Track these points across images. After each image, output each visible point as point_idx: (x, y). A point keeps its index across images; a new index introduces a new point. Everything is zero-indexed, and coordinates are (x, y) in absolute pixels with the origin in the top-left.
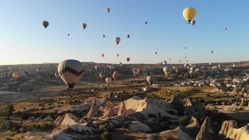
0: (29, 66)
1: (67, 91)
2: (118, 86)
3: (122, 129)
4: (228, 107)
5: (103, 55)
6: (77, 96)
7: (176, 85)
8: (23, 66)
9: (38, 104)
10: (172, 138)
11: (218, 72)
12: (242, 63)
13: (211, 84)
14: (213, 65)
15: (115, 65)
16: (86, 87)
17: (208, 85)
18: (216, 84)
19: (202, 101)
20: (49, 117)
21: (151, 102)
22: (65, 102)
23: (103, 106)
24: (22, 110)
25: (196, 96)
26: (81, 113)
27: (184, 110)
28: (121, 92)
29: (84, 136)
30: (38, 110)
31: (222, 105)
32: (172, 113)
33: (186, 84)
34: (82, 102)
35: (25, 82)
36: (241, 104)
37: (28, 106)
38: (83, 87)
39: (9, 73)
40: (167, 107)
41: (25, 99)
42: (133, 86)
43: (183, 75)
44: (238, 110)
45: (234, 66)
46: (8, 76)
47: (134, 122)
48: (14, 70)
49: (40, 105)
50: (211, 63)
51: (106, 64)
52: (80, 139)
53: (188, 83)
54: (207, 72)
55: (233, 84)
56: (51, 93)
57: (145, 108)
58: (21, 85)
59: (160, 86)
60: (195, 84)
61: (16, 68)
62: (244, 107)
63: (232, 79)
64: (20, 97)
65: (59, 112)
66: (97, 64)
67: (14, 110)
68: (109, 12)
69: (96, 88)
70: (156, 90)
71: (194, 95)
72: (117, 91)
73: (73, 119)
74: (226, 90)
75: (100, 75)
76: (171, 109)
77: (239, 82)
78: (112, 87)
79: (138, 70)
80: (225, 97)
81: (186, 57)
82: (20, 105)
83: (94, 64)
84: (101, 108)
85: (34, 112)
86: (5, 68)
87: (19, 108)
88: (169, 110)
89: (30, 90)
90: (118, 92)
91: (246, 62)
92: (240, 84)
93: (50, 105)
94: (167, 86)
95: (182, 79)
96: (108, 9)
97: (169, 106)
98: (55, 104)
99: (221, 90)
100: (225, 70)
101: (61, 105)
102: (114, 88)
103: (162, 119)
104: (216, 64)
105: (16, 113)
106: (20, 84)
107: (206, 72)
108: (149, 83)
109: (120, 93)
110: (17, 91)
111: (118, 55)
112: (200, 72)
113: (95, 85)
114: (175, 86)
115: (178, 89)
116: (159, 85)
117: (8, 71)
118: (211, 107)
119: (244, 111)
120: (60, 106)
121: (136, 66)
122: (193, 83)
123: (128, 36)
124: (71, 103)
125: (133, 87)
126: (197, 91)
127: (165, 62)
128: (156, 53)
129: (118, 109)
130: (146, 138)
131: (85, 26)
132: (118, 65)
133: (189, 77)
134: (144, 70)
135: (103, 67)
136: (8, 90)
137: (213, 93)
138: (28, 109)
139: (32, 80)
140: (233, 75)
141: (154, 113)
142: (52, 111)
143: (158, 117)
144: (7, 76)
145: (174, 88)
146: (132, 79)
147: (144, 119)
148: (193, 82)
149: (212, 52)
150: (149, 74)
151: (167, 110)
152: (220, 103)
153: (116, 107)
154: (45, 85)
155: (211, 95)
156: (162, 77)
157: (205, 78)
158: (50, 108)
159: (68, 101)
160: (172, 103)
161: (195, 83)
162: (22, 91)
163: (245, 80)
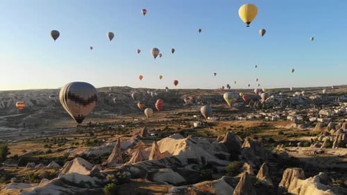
0: (39, 92)
1: (87, 127)
2: (160, 120)
3: (139, 180)
4: (304, 149)
5: (141, 78)
6: (99, 134)
7: (241, 118)
8: (30, 92)
9: (44, 144)
10: (208, 192)
11: (301, 101)
12: (336, 87)
13: (288, 118)
14: (295, 90)
15: (159, 90)
16: (114, 121)
17: (284, 118)
18: (295, 117)
19: (272, 141)
20: (54, 164)
21: (194, 143)
22: (81, 142)
23: (132, 148)
24: (20, 154)
25: (264, 134)
26: (100, 158)
27: (240, 154)
28: (162, 128)
29: (82, 190)
30: (42, 153)
31: (296, 146)
32: (221, 157)
33: (255, 117)
34: (104, 143)
35: (31, 114)
36: (323, 145)
37: (29, 148)
38: (110, 121)
39: (9, 102)
40: (217, 149)
41: (27, 138)
42: (181, 120)
43: (252, 104)
44: (317, 153)
45: (324, 91)
46: (8, 105)
47: (161, 170)
48: (17, 98)
49: (46, 146)
50: (293, 88)
51: (146, 90)
52: (73, 193)
53: (257, 116)
54: (286, 101)
55: (319, 117)
56: (65, 130)
57: (184, 150)
58: (24, 119)
59: (218, 120)
60: (266, 118)
61: (19, 95)
62: (326, 150)
63: (319, 110)
64: (21, 135)
65: (70, 156)
66: (133, 89)
67: (10, 153)
68: (144, 14)
69: (128, 123)
70: (211, 125)
71: (261, 132)
72: (157, 126)
73: (84, 166)
74: (307, 126)
75: (138, 105)
76: (222, 152)
77: (327, 114)
78: (151, 121)
79: (191, 98)
80: (304, 135)
81: (257, 80)
82: (18, 146)
83: (129, 89)
84: (129, 150)
85: (36, 156)
86: (5, 95)
87: (16, 150)
88: (218, 153)
89: (36, 126)
90: (156, 129)
91: (342, 87)
92: (329, 117)
93: (60, 146)
94: (228, 120)
95: (250, 110)
96: (144, 10)
97: (220, 147)
98: (67, 144)
99: (299, 126)
100: (311, 98)
101: (74, 146)
102: (153, 123)
103: (207, 166)
104: (299, 90)
105: (12, 158)
106: (24, 117)
107: (284, 100)
108: (204, 115)
109: (160, 130)
110: (18, 127)
111: (161, 77)
112: (275, 100)
113: (128, 119)
114: (239, 120)
115: (240, 124)
116: (216, 118)
117: (9, 99)
118: (281, 149)
119: (326, 156)
120: (72, 148)
121: (188, 92)
122: (265, 116)
123: (173, 51)
124: (89, 144)
125: (179, 122)
126: (266, 127)
127: (228, 86)
128: (215, 74)
129: (149, 152)
130: (167, 192)
131: (111, 36)
132: (163, 90)
133: (260, 107)
134: (199, 97)
135: (141, 94)
136: (6, 125)
137: (289, 130)
138: (29, 151)
139: (41, 112)
140: (321, 104)
141: (195, 157)
142: (62, 154)
143: (201, 163)
144: (6, 106)
145: (236, 123)
146: (181, 111)
147: (180, 166)
148: (264, 114)
149: (293, 71)
150: (205, 103)
151: (216, 152)
152: (294, 144)
153: (147, 149)
154: (58, 119)
155: (285, 133)
156: (222, 108)
157: (282, 109)
158: (59, 151)
159: (85, 141)
160: (224, 143)
161: (267, 116)
162: (24, 127)
163: (336, 111)
